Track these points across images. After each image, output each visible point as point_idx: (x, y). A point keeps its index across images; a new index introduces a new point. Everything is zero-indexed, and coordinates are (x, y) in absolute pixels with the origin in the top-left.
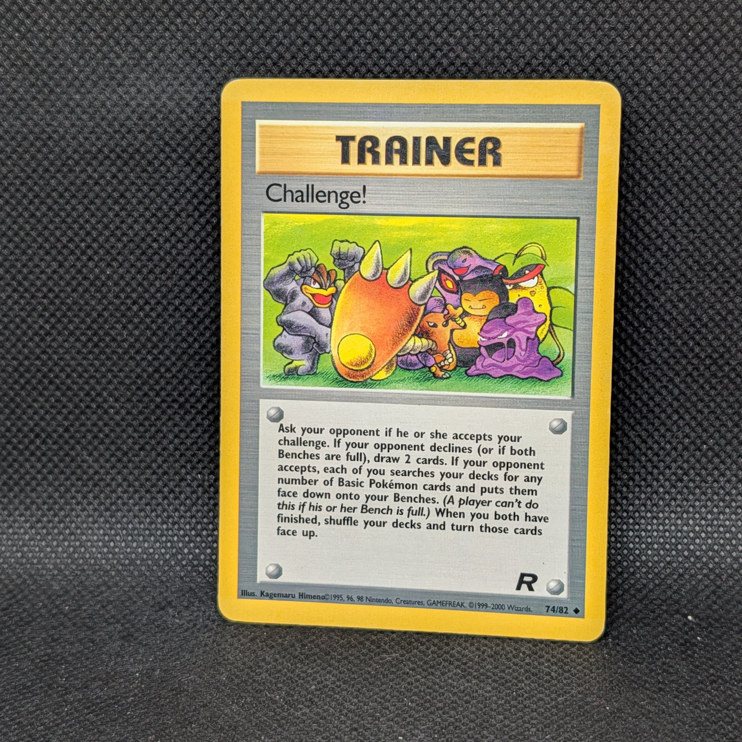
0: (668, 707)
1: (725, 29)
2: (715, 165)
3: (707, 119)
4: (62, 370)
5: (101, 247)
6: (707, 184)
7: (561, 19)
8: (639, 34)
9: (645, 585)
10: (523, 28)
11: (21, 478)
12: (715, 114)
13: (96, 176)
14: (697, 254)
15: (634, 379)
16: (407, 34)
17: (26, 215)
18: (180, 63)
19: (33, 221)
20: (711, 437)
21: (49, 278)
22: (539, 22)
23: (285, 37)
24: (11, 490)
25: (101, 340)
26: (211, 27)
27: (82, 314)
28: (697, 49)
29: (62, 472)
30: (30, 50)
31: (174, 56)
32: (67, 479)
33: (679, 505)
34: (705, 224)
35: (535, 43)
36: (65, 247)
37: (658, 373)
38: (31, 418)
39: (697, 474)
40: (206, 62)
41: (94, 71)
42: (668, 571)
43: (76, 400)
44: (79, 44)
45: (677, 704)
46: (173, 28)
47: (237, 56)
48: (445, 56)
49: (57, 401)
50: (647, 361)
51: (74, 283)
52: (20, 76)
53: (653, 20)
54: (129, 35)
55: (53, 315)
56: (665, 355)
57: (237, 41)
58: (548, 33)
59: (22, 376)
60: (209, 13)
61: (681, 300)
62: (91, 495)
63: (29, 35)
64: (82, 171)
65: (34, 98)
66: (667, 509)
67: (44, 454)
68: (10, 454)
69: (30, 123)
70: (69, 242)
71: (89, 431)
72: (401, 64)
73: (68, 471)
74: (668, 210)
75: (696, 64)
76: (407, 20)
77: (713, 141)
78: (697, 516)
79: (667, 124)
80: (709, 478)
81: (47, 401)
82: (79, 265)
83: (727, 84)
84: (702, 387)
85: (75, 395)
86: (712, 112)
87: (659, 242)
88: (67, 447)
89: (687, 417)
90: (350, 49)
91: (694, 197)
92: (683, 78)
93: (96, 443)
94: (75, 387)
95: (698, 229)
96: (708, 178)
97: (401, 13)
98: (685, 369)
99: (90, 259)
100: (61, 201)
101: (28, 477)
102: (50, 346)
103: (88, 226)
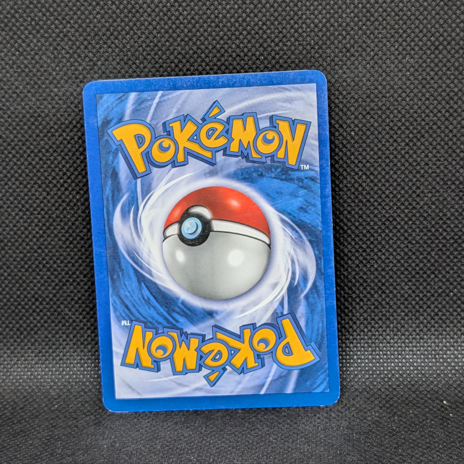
0: (433, 458)
1: (454, 34)
2: (451, 119)
3: (444, 91)
4: (51, 259)
5: (73, 182)
6: (447, 131)
7: (352, 32)
8: (400, 40)
9: (416, 382)
10: (329, 39)
11: (28, 326)
12: (450, 88)
13: (68, 138)
14: (442, 174)
15: (406, 254)
16: (258, 45)
17: (26, 163)
18: (118, 67)
19: (30, 167)
20: (455, 288)
21: (41, 202)
22: (338, 35)
23: (182, 49)
24: (22, 333)
25: (74, 239)
26: (136, 45)
27: (62, 224)
28: (437, 48)
29: (53, 322)
30: (25, 62)
31: (114, 63)
32: (56, 326)
33: (436, 330)
34: (446, 155)
35: (336, 48)
36: (50, 182)
37: (421, 249)
38: (32, 289)
39: (448, 311)
40: (134, 66)
41: (65, 74)
42: (431, 372)
43: (60, 277)
44: (55, 57)
45: (438, 455)
46: (113, 46)
47: (153, 62)
48: (281, 58)
49: (49, 278)
50: (414, 242)
51: (57, 205)
52: (20, 78)
53: (409, 31)
54: (86, 51)
55: (44, 225)
56: (425, 238)
57: (153, 53)
58: (344, 41)
59: (26, 263)
60: (135, 36)
61: (433, 203)
62: (71, 336)
63: (25, 53)
64: (59, 136)
65: (29, 92)
66: (429, 333)
67: (41, 311)
68: (20, 311)
69: (27, 107)
70: (53, 179)
71: (68, 296)
72: (254, 63)
73: (57, 321)
74: (423, 147)
75: (436, 57)
76: (257, 36)
77: (449, 104)
78: (448, 336)
79: (420, 95)
80: (455, 314)
81: (42, 278)
82: (59, 193)
83: (456, 69)
84: (448, 257)
85: (60, 274)
86: (448, 86)
87: (418, 168)
88: (55, 306)
89: (440, 276)
90: (223, 56)
91: (439, 139)
92: (429, 66)
93: (73, 303)
94: (59, 269)
95: (442, 159)
96: (447, 127)
97: (253, 32)
98: (438, 246)
99: (66, 189)
100: (48, 154)
101: (32, 325)
102: (42, 244)
103: (64, 169)
